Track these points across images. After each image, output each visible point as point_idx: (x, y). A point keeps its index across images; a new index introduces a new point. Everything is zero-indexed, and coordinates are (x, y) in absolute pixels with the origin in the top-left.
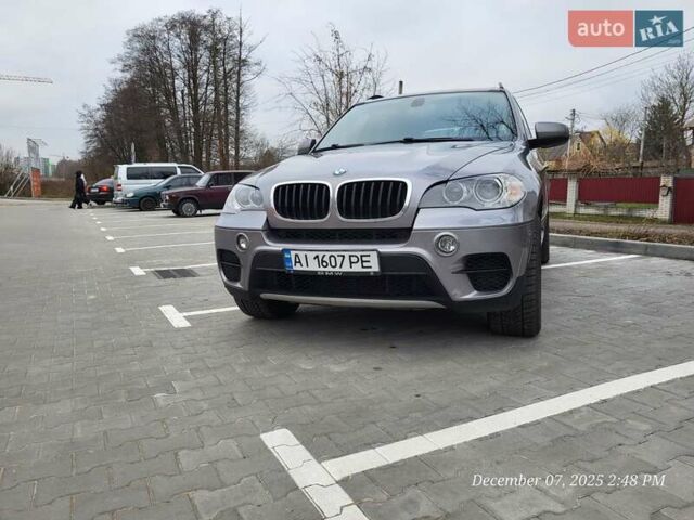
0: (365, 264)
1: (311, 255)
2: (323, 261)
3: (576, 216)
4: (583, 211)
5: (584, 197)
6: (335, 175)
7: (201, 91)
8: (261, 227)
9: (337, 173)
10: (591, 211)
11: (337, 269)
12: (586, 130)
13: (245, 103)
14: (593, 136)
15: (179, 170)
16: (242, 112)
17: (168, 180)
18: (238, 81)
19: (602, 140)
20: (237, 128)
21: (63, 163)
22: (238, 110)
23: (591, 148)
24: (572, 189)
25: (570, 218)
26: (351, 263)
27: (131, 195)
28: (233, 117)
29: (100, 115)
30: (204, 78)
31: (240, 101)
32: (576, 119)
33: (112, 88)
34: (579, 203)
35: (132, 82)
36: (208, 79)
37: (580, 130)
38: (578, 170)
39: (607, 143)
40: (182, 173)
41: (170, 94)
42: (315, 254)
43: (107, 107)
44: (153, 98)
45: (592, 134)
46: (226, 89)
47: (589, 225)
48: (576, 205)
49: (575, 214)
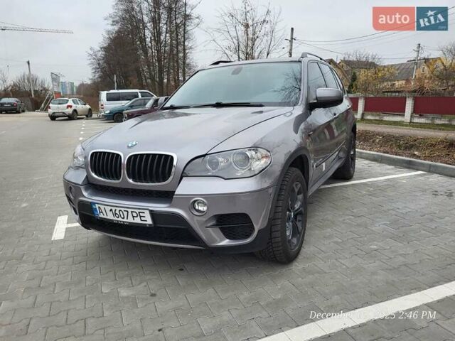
0: (143, 219)
1: (108, 209)
2: (116, 214)
3: (411, 124)
4: (416, 120)
5: (417, 111)
6: (128, 147)
7: (162, 38)
8: (80, 183)
9: (130, 145)
10: (423, 120)
11: (125, 220)
12: (431, 57)
13: (190, 45)
14: (436, 61)
15: (140, 95)
16: (187, 51)
17: (131, 102)
18: (184, 30)
20: (184, 63)
21: (82, 85)
22: (184, 50)
24: (409, 105)
25: (406, 126)
26: (133, 217)
27: (108, 112)
28: (181, 55)
29: (101, 54)
30: (164, 29)
31: (186, 43)
32: (421, 51)
33: (107, 36)
34: (414, 115)
35: (119, 32)
36: (167, 29)
37: (426, 57)
38: (415, 91)
40: (142, 96)
41: (143, 40)
42: (110, 208)
43: (106, 49)
44: (133, 43)
46: (177, 36)
47: (418, 132)
48: (411, 116)
49: (411, 122)
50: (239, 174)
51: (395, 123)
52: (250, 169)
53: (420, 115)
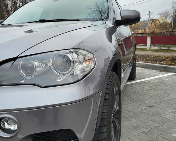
3: (150, 50)
4: (153, 48)
5: (153, 43)
10: (156, 48)
12: (154, 19)
14: (156, 21)
19: (159, 22)
23: (156, 25)
24: (149, 40)
25: (148, 50)
32: (151, 15)
34: (151, 45)
38: (151, 33)
39: (161, 23)
45: (156, 20)
47: (155, 53)
48: (150, 46)
49: (150, 49)
50: (59, 81)
51: (143, 49)
52: (73, 74)
53: (154, 45)
